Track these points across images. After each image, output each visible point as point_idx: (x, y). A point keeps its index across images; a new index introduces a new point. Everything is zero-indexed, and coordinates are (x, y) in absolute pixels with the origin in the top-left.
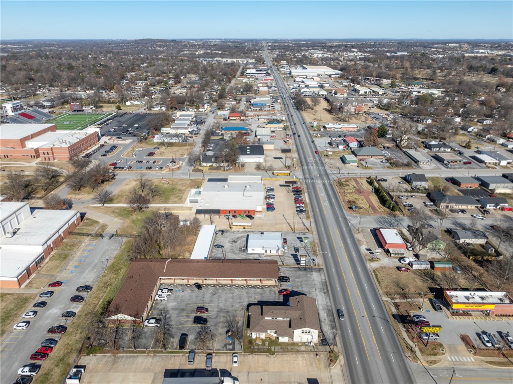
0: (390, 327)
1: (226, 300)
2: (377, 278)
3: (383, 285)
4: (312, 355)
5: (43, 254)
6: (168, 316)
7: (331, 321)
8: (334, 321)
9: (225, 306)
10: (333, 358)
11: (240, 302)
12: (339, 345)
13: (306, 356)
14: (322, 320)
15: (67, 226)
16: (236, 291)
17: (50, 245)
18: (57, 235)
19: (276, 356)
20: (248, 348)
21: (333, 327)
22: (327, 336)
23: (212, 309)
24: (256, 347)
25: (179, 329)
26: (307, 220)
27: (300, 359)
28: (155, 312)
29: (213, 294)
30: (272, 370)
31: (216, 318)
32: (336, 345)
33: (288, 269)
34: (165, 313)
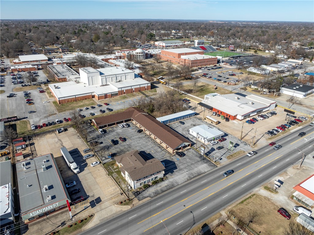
0: (189, 227)
1: (138, 143)
2: (245, 200)
3: (241, 206)
4: (120, 192)
5: (118, 92)
6: (111, 133)
9: (134, 144)
10: (124, 202)
11: (141, 148)
12: (141, 202)
13: (118, 189)
14: (159, 185)
15: (139, 86)
16: (150, 143)
17: (124, 90)
18: (130, 88)
19: (109, 177)
20: (107, 165)
21: (157, 193)
22: (144, 193)
23: (127, 142)
24: (111, 168)
25: (104, 140)
26: (267, 140)
27: (113, 188)
28: (111, 129)
29: (139, 138)
30: (97, 180)
31: (121, 146)
32: (139, 200)
33: (195, 152)
34: (112, 132)
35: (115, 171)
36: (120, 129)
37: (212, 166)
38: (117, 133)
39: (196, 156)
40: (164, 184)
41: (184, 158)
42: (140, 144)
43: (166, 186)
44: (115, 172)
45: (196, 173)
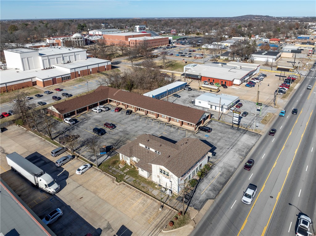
1: (136, 127)
4: (157, 204)
5: (70, 75)
6: (86, 122)
7: (218, 182)
8: (224, 184)
9: (130, 130)
10: (176, 222)
11: (145, 132)
12: (203, 212)
13: (149, 201)
14: (210, 176)
15: (97, 66)
16: (153, 124)
17: (78, 72)
18: (86, 68)
19: (120, 184)
20: (106, 166)
21: (216, 190)
22: (196, 194)
23: (119, 128)
24: (114, 169)
25: (80, 132)
26: (281, 99)
27: (140, 200)
28: (82, 117)
29: (133, 120)
30: (101, 195)
31: (113, 135)
32: (199, 209)
33: (220, 124)
34: (87, 120)
35: (125, 171)
36: (97, 115)
37: (255, 135)
38: (95, 119)
39: (226, 128)
40: (216, 173)
41: (214, 133)
42: (141, 128)
43: (221, 175)
44: (127, 173)
45: (244, 149)
